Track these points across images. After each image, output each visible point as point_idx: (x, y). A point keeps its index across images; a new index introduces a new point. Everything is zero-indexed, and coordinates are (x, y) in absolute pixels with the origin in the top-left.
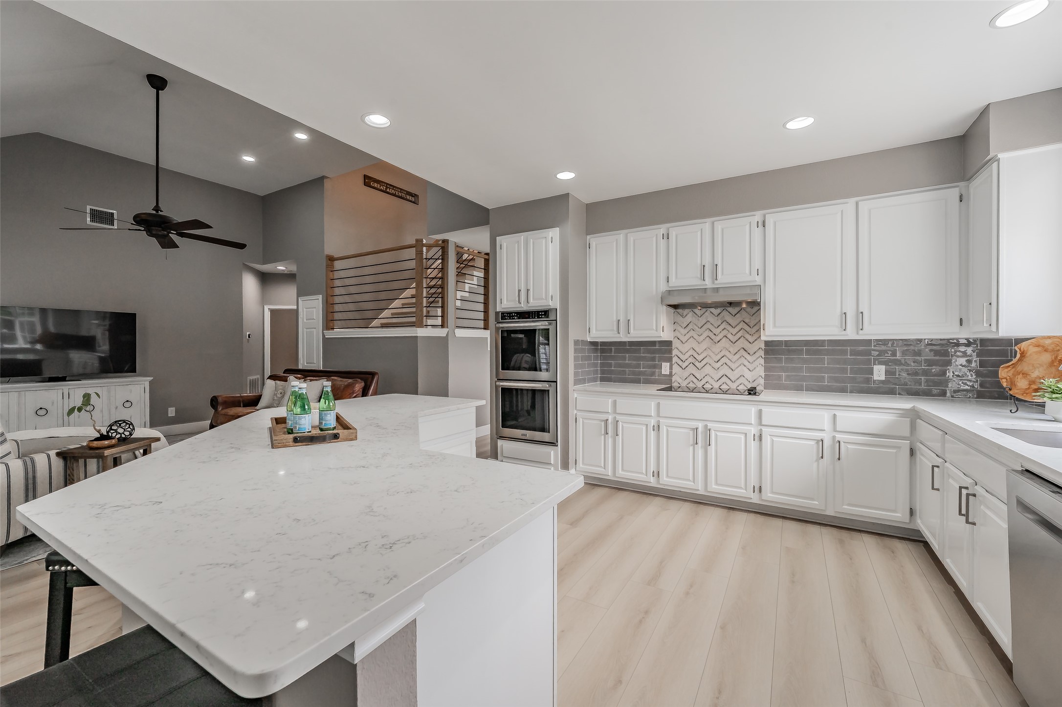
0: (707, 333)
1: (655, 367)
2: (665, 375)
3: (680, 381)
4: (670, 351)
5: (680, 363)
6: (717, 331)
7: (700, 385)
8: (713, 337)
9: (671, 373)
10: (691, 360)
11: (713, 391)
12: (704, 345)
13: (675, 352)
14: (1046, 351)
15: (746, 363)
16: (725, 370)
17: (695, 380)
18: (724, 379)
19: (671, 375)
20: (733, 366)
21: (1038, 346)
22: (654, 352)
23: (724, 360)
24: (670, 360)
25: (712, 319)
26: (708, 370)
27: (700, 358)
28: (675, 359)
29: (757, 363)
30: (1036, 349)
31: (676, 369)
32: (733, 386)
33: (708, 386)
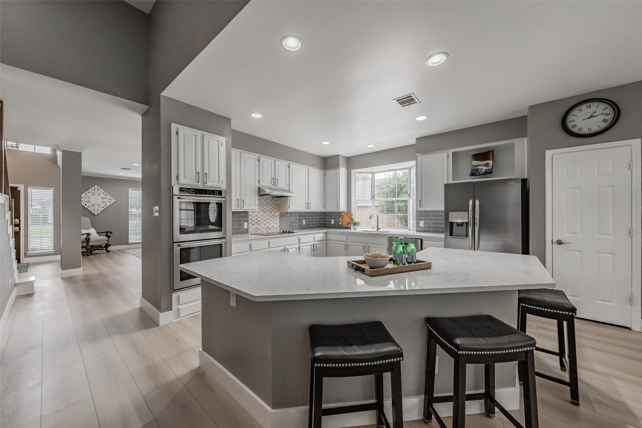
0: (262, 208)
1: (240, 225)
2: (245, 229)
3: (252, 231)
4: (248, 217)
5: (252, 222)
6: (265, 207)
7: (259, 232)
8: (264, 210)
9: (248, 227)
10: (256, 221)
11: (264, 234)
12: (261, 214)
13: (250, 217)
14: (347, 215)
15: (274, 221)
16: (268, 225)
17: (258, 230)
18: (268, 229)
19: (248, 229)
20: (270, 222)
21: (345, 214)
22: (241, 217)
23: (268, 220)
24: (247, 221)
25: (264, 202)
26: (262, 225)
27: (259, 219)
28: (250, 221)
29: (277, 221)
30: (345, 215)
31: (250, 225)
32: (270, 231)
33: (262, 232)
